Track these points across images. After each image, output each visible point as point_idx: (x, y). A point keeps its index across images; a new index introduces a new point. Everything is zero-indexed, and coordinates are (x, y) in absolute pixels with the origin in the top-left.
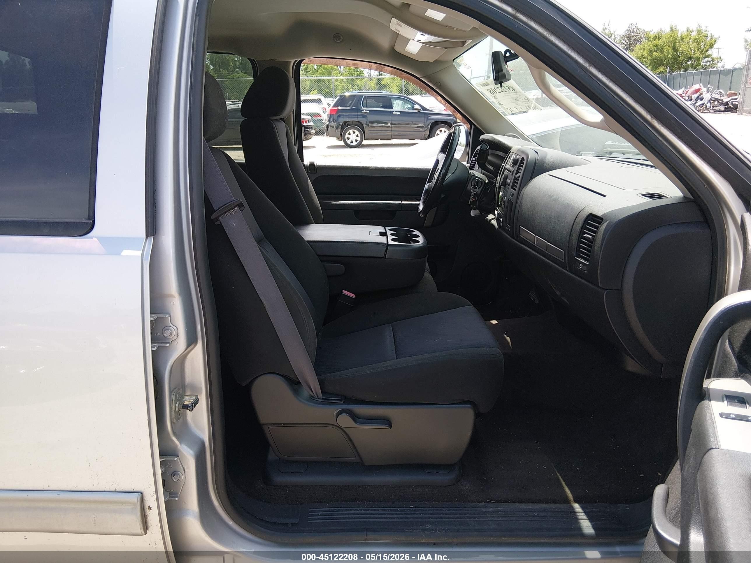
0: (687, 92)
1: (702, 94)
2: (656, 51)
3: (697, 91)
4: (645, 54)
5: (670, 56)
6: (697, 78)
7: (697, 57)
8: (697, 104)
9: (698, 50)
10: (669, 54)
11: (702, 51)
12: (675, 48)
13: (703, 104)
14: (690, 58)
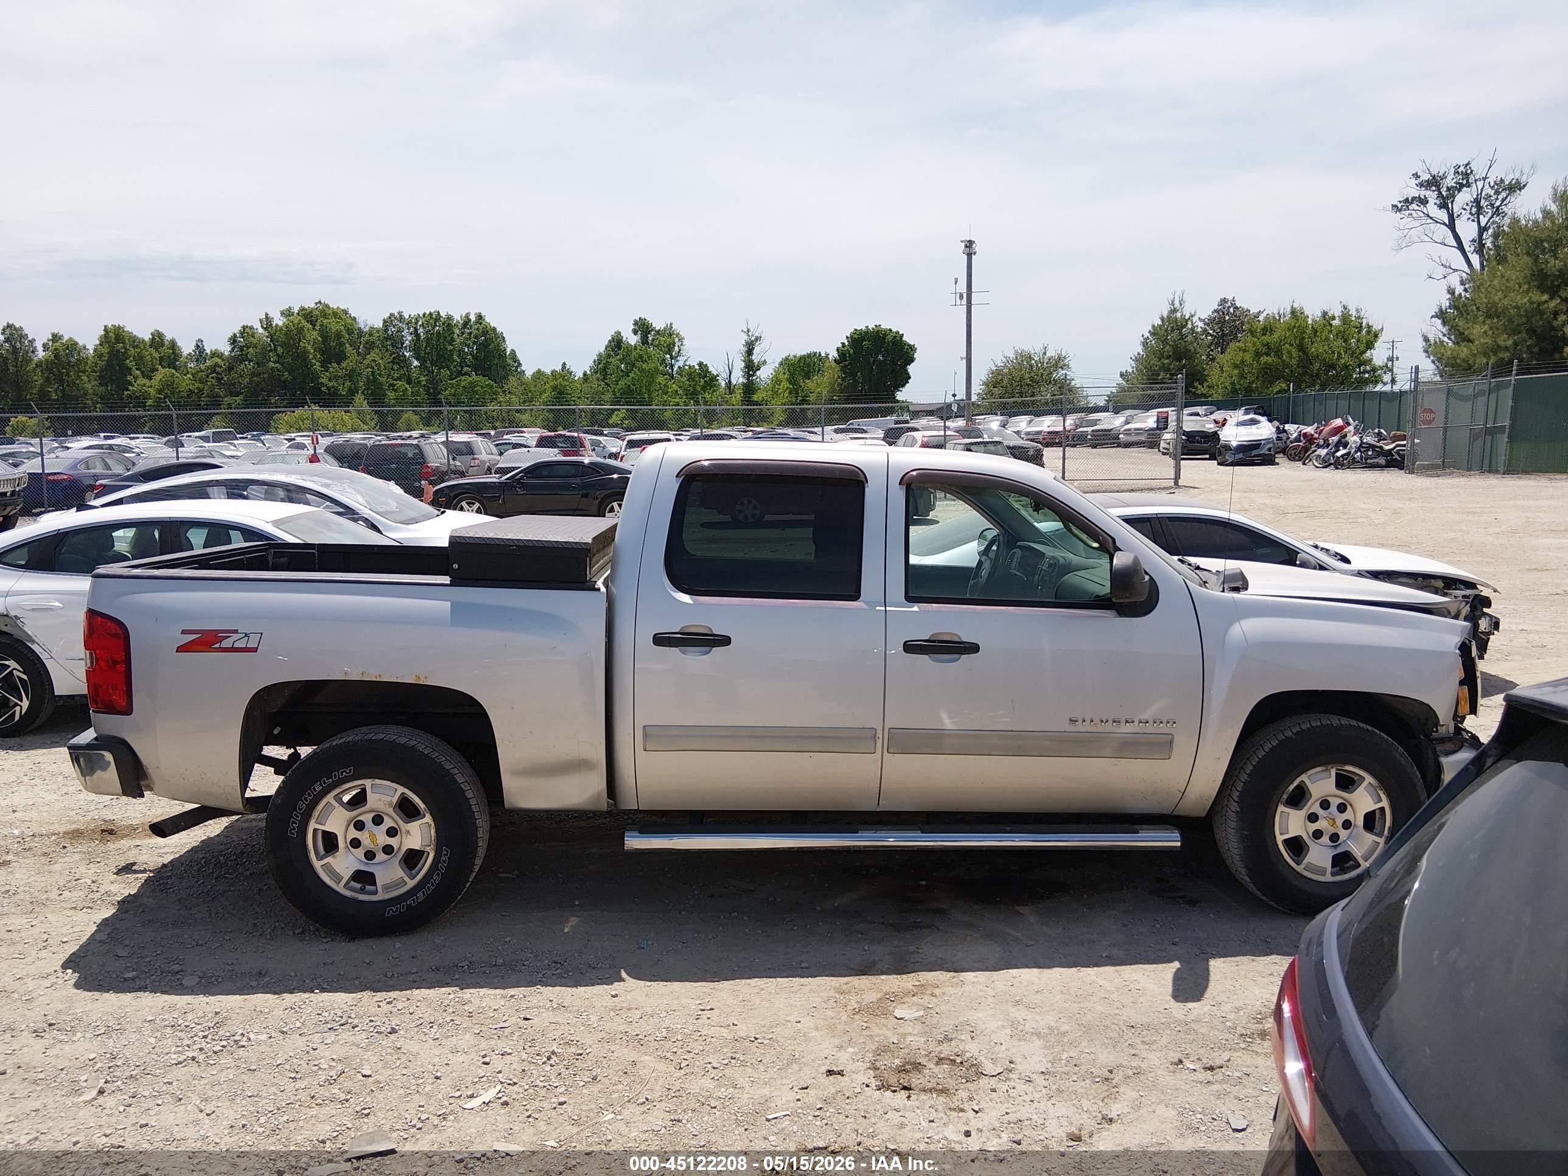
0: (1321, 431)
1: (1346, 435)
2: (1267, 354)
3: (1338, 430)
4: (1248, 358)
5: (1294, 362)
6: (1343, 404)
7: (1345, 364)
8: (1339, 454)
9: (1346, 352)
10: (1291, 357)
11: (1354, 353)
12: (1302, 348)
13: (1348, 454)
14: (1333, 366)
